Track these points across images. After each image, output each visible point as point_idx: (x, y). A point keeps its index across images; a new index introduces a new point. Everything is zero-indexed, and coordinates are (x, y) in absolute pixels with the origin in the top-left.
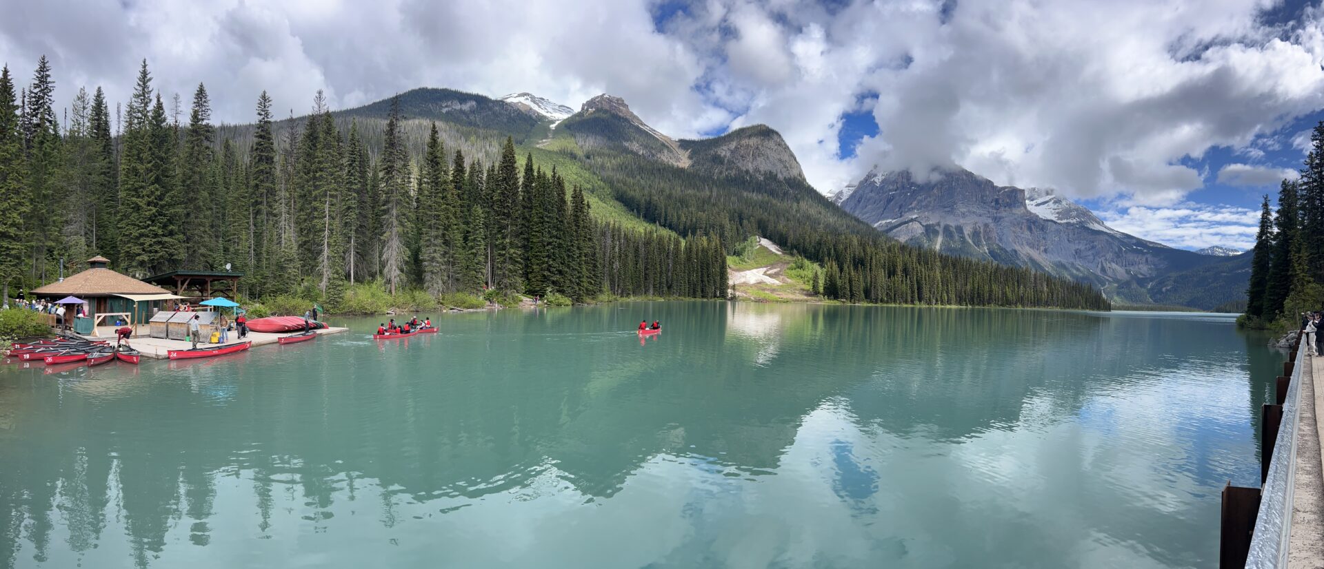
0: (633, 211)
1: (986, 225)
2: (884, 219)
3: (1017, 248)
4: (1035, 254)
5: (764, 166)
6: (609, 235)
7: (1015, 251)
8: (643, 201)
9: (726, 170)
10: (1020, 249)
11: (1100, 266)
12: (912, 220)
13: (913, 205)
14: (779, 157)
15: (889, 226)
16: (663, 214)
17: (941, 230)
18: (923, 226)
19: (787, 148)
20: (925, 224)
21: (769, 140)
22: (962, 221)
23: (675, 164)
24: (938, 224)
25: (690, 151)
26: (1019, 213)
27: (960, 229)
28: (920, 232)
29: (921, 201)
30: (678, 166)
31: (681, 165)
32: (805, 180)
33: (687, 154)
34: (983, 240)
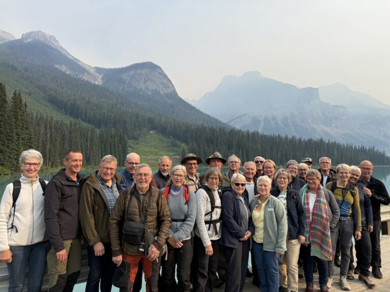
0: (62, 109)
3: (315, 126)
5: (152, 86)
6: (42, 125)
8: (69, 104)
9: (127, 88)
10: (317, 127)
12: (244, 115)
14: (161, 81)
15: (230, 119)
16: (84, 113)
17: (262, 120)
18: (251, 118)
19: (165, 76)
21: (154, 71)
22: (275, 113)
23: (93, 82)
24: (261, 116)
25: (103, 74)
26: (315, 103)
27: (275, 118)
28: (249, 121)
30: (95, 84)
31: (97, 83)
32: (177, 94)
33: (100, 77)
34: (290, 123)
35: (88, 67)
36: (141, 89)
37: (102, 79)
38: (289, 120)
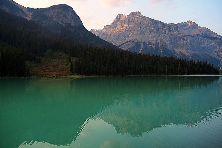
1: (161, 41)
2: (118, 41)
3: (175, 49)
4: (183, 51)
7: (174, 50)
10: (176, 49)
11: (216, 53)
12: (130, 41)
13: (130, 35)
14: (72, 17)
15: (121, 44)
17: (142, 44)
18: (135, 43)
20: (135, 42)
22: (150, 40)
23: (25, 18)
24: (141, 42)
26: (175, 34)
27: (150, 43)
28: (133, 45)
29: (134, 33)
31: (28, 19)
32: (83, 26)
33: (31, 14)
34: (160, 47)
35: (22, 7)
36: (58, 23)
37: (32, 15)
38: (159, 45)
